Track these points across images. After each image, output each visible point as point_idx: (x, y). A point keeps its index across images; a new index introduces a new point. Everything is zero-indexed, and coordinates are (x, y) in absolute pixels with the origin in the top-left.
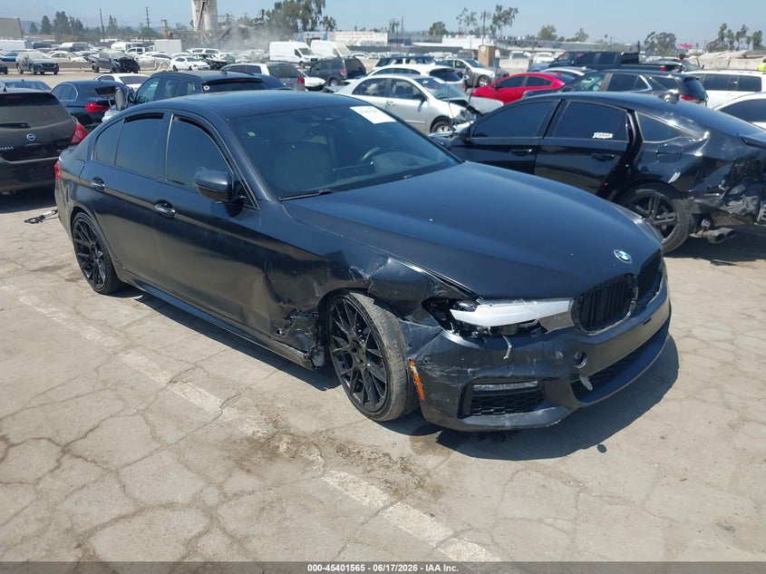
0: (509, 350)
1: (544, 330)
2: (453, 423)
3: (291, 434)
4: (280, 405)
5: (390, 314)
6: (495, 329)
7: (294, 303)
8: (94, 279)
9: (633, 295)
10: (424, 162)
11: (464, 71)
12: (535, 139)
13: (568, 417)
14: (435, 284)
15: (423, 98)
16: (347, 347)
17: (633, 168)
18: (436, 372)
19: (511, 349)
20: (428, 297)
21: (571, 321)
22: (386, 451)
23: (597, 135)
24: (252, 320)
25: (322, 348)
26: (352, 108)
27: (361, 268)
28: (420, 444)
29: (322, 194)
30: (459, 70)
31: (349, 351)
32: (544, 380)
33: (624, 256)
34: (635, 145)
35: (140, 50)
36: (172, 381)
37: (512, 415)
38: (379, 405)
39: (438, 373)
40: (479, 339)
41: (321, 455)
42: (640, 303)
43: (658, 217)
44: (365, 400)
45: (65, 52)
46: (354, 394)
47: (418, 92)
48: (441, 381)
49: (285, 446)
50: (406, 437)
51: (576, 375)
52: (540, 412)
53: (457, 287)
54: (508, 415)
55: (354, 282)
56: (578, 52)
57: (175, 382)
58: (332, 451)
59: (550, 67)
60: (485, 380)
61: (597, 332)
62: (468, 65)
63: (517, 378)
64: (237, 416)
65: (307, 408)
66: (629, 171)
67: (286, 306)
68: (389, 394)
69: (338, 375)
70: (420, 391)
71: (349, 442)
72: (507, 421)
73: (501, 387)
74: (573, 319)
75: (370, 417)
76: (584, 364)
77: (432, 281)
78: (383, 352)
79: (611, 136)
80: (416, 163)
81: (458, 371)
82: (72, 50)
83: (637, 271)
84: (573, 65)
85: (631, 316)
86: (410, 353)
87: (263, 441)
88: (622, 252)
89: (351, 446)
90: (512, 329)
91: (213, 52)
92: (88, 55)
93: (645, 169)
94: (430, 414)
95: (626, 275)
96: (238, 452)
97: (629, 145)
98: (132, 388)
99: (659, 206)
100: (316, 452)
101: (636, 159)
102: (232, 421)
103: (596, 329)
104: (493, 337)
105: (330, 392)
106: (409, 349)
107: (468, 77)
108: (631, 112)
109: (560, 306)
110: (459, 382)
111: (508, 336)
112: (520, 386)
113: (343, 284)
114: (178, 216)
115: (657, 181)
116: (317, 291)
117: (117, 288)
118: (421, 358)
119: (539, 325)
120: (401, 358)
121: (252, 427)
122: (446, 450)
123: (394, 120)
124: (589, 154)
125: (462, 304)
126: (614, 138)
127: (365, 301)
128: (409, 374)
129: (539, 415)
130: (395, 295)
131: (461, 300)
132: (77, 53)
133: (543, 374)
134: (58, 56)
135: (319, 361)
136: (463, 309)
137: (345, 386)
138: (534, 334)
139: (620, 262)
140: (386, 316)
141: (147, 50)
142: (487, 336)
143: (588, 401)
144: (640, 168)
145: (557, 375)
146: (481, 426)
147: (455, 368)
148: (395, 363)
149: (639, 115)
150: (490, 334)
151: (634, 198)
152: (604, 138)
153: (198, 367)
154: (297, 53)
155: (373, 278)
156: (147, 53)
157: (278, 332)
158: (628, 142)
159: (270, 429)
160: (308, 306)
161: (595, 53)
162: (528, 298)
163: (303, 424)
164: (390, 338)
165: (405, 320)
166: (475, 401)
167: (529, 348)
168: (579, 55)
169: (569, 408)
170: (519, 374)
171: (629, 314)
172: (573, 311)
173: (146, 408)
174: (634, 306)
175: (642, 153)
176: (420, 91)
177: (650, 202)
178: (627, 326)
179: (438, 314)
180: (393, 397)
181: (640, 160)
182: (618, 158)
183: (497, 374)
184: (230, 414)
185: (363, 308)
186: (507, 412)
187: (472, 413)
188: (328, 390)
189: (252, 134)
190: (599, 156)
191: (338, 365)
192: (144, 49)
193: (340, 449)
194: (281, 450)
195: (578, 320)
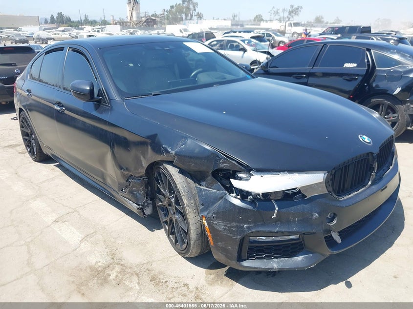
0: (276, 211)
1: (305, 196)
2: (234, 265)
3: (122, 265)
4: (120, 242)
5: (190, 181)
6: (265, 195)
7: (130, 171)
8: (31, 153)
9: (373, 169)
10: (229, 77)
11: (271, 38)
12: (308, 69)
13: (322, 261)
14: (220, 159)
15: (244, 50)
16: (165, 203)
17: (370, 85)
18: (221, 226)
19: (278, 211)
20: (215, 169)
21: (325, 189)
22: (185, 282)
23: (347, 65)
24: (109, 181)
25: (151, 202)
26: (184, 43)
27: (169, 146)
28: (213, 276)
29: (154, 95)
30: (268, 38)
31: (167, 206)
32: (304, 234)
33: (367, 139)
34: (371, 71)
35: (98, 31)
36: (56, 221)
37: (279, 259)
38: (184, 246)
39: (222, 227)
40: (252, 202)
41: (138, 283)
42: (378, 175)
43: (386, 117)
44: (176, 242)
45: (59, 32)
46: (171, 236)
47: (242, 47)
48: (224, 233)
49: (114, 275)
50: (203, 270)
51: (329, 231)
52: (300, 258)
53: (237, 162)
54: (276, 260)
55: (164, 157)
56: (336, 27)
57: (58, 222)
58: (147, 279)
59: (320, 35)
60: (259, 234)
61: (346, 197)
62: (273, 35)
63: (283, 232)
64: (89, 249)
65: (138, 244)
66: (367, 87)
67: (126, 172)
68: (189, 240)
69: (162, 221)
70: (210, 239)
71: (160, 273)
72: (275, 264)
73: (271, 239)
74: (326, 187)
75: (179, 253)
76: (335, 222)
77: (219, 157)
78: (184, 208)
79: (355, 65)
80: (225, 78)
81: (237, 227)
82: (63, 31)
83: (376, 151)
84: (333, 34)
85: (372, 185)
86: (202, 211)
87: (100, 269)
88: (365, 137)
89: (161, 277)
90: (279, 195)
91: (136, 31)
92: (70, 34)
93: (377, 86)
94: (218, 256)
95: (368, 154)
96: (81, 278)
97: (367, 71)
98: (29, 226)
99: (387, 110)
100: (135, 279)
101: (372, 80)
102: (84, 252)
103: (345, 195)
104: (265, 200)
105: (157, 232)
106: (201, 207)
107: (273, 42)
108: (369, 50)
109: (317, 178)
110: (238, 235)
111: (276, 201)
112: (286, 238)
113: (159, 158)
114: (66, 112)
115: (385, 93)
116: (143, 163)
117: (43, 158)
118: (210, 215)
119: (299, 192)
120: (197, 214)
121: (97, 258)
122: (231, 282)
123: (213, 52)
124: (342, 77)
125: (240, 175)
126: (357, 66)
127: (173, 171)
128: (202, 225)
129: (299, 260)
130: (193, 167)
131: (239, 172)
132: (65, 33)
133: (303, 230)
134: (55, 34)
135: (148, 211)
136: (241, 179)
137: (165, 229)
138: (296, 198)
139: (363, 144)
140: (187, 182)
141: (102, 31)
142: (259, 200)
143: (338, 250)
144: (374, 85)
145: (314, 231)
146: (255, 268)
147: (235, 224)
148: (192, 218)
149: (374, 52)
150: (262, 198)
151: (370, 104)
152: (351, 66)
153: (75, 211)
154: (181, 31)
155: (176, 154)
156: (102, 32)
157: (122, 190)
158: (366, 68)
159: (109, 260)
160: (139, 173)
161: (346, 27)
162: (291, 171)
163: (132, 257)
164: (189, 199)
165: (200, 185)
166: (251, 250)
167: (293, 209)
168: (336, 29)
169: (323, 255)
170: (284, 230)
171: (370, 183)
172: (327, 181)
173: (32, 241)
174: (374, 177)
175: (376, 76)
176: (244, 47)
177: (381, 107)
178: (368, 192)
179: (224, 181)
180: (192, 243)
181: (374, 81)
182: (360, 78)
183: (267, 230)
184: (85, 247)
185: (171, 176)
186: (275, 258)
187: (248, 258)
188: (156, 231)
189: (131, 65)
190: (347, 77)
191: (161, 214)
192: (100, 30)
193: (153, 279)
194: (111, 277)
195: (330, 189)
